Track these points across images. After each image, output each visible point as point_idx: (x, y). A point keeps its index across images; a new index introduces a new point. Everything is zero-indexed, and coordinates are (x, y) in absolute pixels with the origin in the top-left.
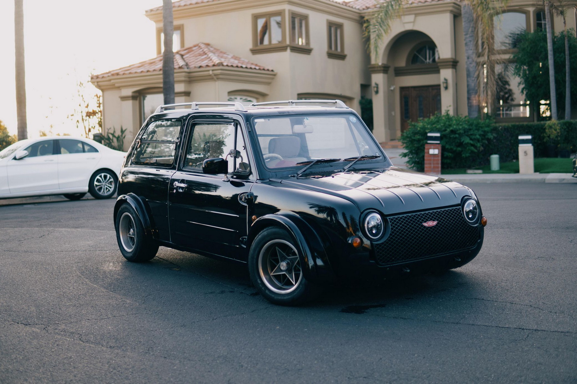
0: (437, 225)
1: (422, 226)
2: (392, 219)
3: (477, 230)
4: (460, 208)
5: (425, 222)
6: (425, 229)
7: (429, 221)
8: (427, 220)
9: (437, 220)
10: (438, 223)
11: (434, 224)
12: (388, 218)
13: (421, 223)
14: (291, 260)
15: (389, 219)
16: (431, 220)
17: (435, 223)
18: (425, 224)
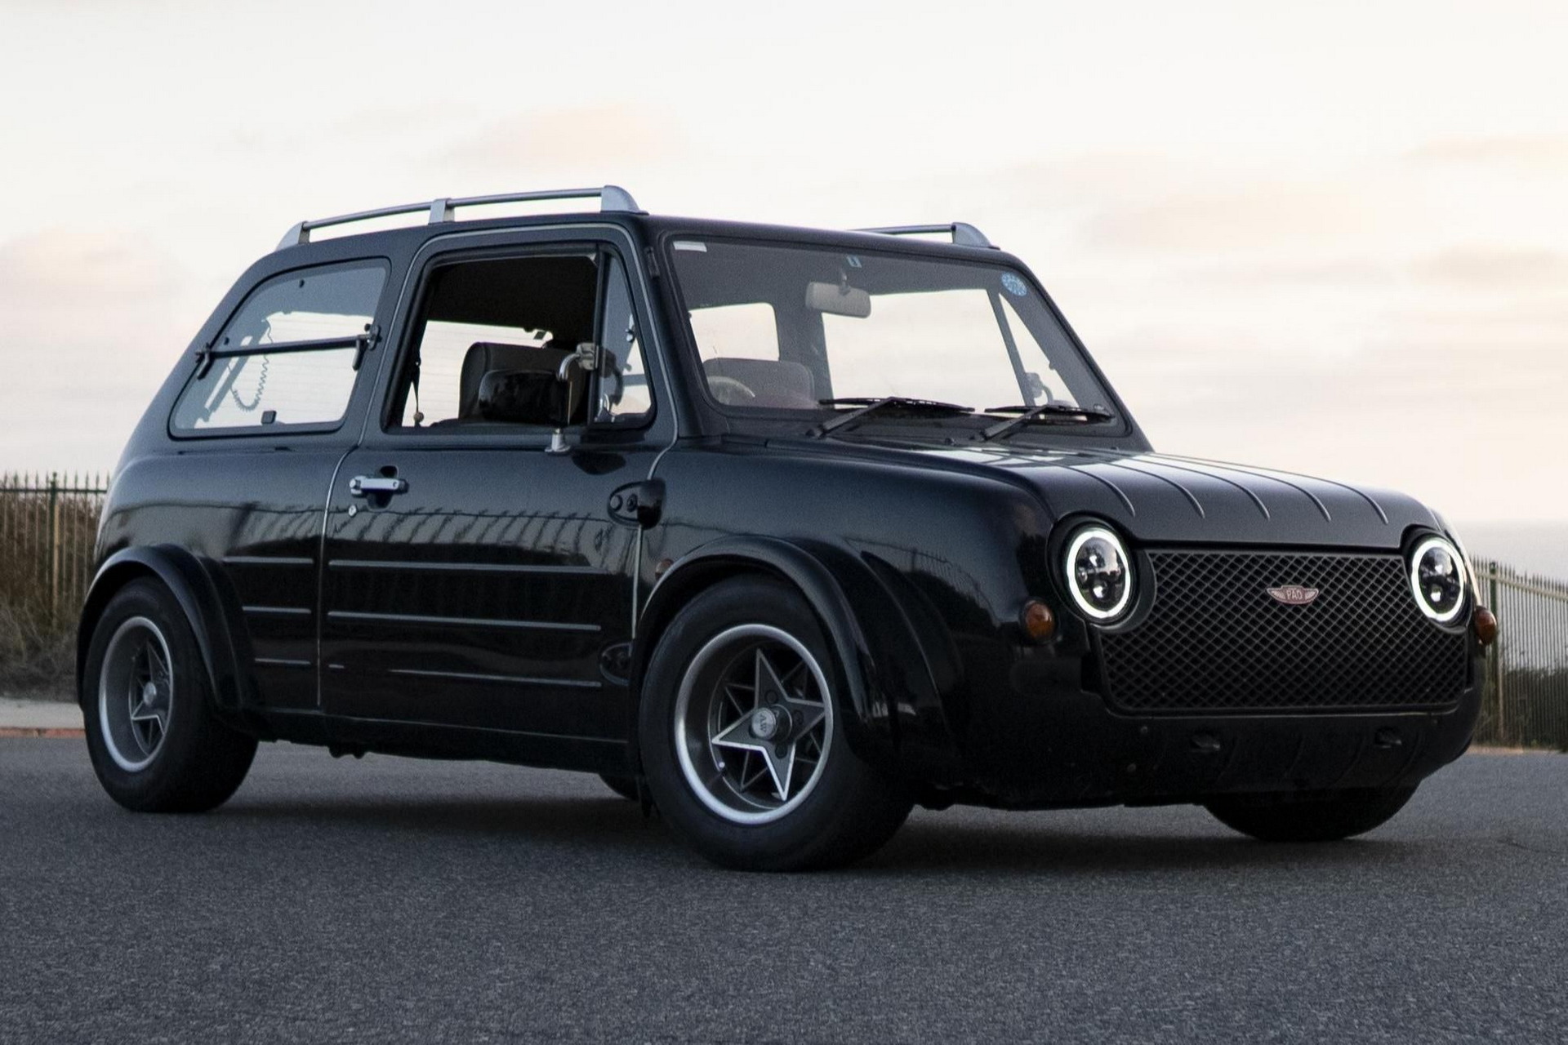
0: (1316, 603)
1: (1265, 597)
2: (1160, 559)
3: (1459, 648)
4: (1399, 561)
5: (1276, 585)
6: (1275, 610)
7: (1290, 583)
8: (1282, 580)
9: (1319, 586)
10: (1321, 597)
11: (1307, 597)
12: (1148, 552)
13: (1261, 585)
14: (797, 711)
15: (1152, 556)
16: (1297, 581)
17: (1312, 594)
18: (1276, 593)
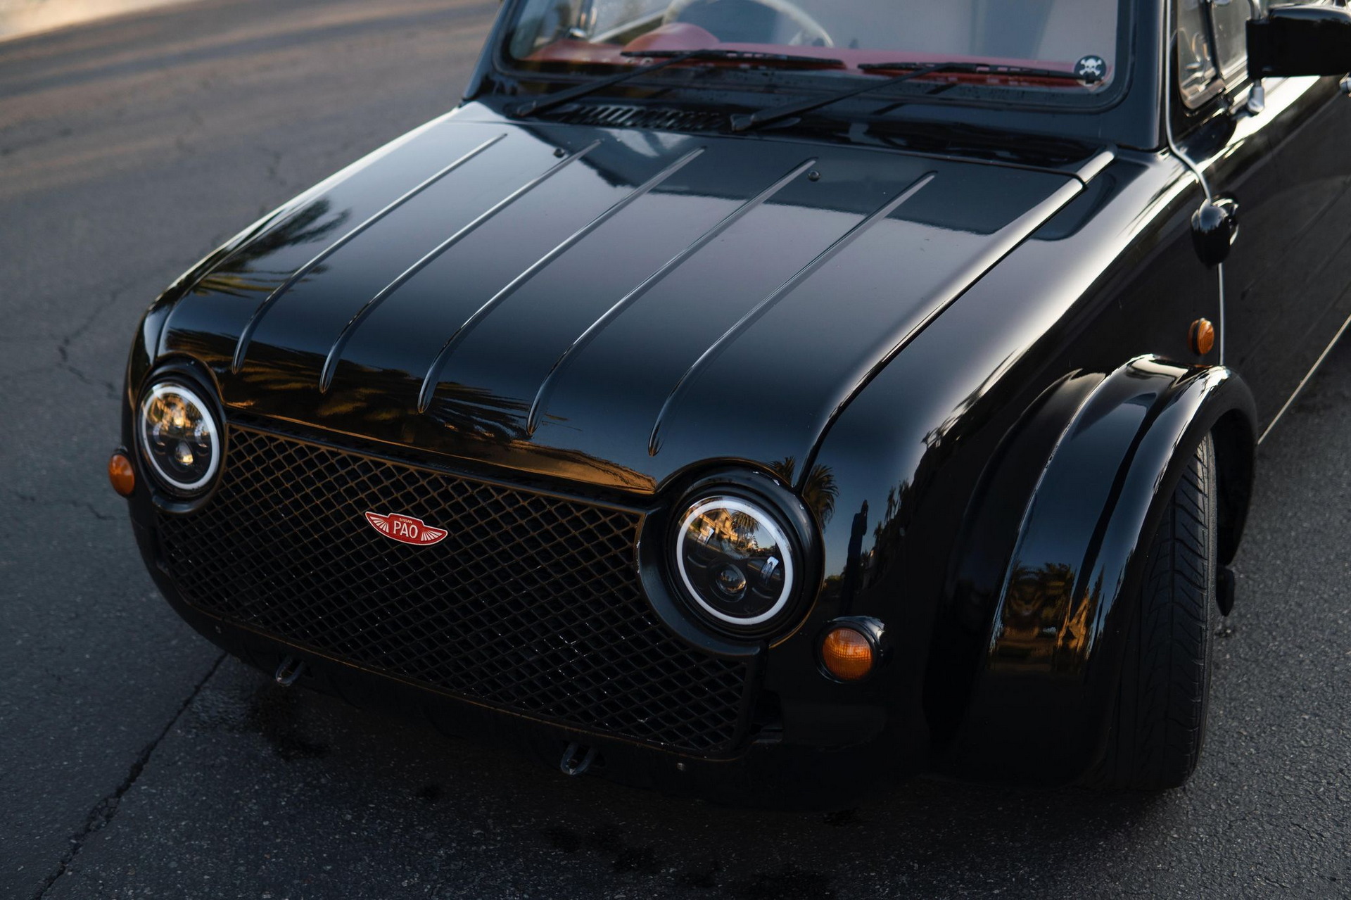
0: (439, 548)
1: (362, 522)
4: (635, 519)
5: (383, 510)
6: (368, 543)
7: (407, 513)
8: (396, 506)
9: (453, 527)
10: (450, 543)
11: (426, 537)
13: (363, 505)
16: (418, 511)
17: (432, 536)
18: (378, 522)
